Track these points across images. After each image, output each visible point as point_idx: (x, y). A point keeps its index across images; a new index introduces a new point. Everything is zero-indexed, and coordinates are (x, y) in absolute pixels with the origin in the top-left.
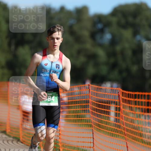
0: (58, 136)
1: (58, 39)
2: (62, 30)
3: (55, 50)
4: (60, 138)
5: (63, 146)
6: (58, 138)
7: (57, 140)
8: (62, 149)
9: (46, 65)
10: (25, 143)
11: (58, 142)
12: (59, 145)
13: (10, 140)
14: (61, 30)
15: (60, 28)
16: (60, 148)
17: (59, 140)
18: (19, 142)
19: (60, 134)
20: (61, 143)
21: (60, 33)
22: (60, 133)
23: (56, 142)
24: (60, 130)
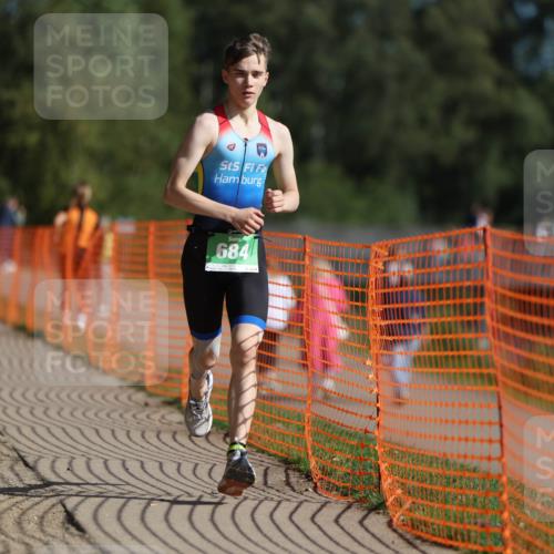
0: (371, 417)
1: (256, 74)
2: (266, 49)
3: (248, 105)
4: (378, 425)
5: (391, 453)
6: (374, 423)
7: (366, 431)
8: (386, 465)
9: (232, 147)
11: (372, 440)
12: (376, 452)
14: (263, 50)
15: (261, 45)
16: (379, 462)
17: (376, 433)
19: (378, 410)
20: (384, 441)
21: (263, 58)
22: (378, 405)
23: (364, 441)
24: (378, 395)
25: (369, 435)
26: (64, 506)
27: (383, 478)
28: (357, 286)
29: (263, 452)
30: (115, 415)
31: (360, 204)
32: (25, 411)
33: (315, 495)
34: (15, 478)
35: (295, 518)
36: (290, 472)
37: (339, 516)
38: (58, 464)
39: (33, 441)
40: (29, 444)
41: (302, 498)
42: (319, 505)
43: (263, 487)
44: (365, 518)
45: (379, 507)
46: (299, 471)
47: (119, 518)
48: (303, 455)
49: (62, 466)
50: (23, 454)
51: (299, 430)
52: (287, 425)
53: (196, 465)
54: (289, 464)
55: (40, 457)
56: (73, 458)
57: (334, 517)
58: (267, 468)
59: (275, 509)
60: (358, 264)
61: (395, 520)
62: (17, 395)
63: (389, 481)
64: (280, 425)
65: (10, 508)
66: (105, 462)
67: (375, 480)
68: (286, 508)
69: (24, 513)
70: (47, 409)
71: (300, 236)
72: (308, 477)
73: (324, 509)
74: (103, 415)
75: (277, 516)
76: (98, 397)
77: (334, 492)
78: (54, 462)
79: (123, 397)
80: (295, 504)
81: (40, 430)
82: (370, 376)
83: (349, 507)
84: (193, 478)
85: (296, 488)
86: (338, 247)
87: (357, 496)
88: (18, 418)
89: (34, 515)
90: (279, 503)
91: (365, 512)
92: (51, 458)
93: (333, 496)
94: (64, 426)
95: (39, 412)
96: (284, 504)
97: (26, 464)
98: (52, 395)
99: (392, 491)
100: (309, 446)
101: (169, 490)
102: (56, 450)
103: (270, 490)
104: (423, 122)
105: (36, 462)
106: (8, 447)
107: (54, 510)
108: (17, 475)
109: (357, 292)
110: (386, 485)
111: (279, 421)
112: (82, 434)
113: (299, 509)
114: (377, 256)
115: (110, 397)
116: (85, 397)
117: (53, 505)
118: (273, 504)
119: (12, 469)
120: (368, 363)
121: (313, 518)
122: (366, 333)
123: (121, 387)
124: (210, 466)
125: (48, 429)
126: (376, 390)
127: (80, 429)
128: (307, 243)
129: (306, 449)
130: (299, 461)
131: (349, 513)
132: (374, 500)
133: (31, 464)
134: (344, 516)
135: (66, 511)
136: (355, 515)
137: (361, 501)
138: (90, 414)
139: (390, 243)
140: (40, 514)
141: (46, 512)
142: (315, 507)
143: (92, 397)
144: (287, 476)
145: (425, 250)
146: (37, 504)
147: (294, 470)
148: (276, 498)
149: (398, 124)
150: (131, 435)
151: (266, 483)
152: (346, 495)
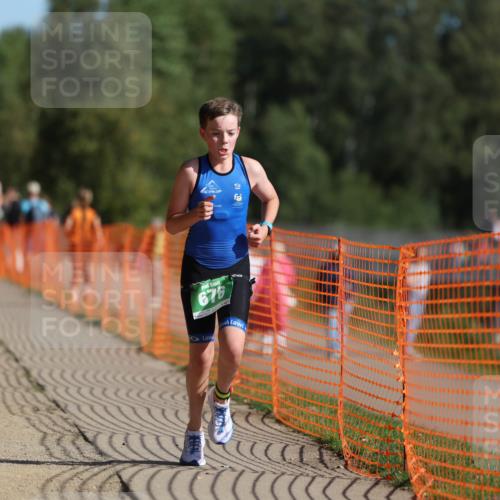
0: (398, 403)
4: (404, 410)
5: (415, 435)
6: (400, 407)
7: (393, 415)
8: (411, 445)
10: (288, 424)
11: (398, 423)
12: (401, 434)
13: (240, 412)
16: (405, 443)
17: (402, 417)
18: (267, 421)
19: (404, 396)
20: (409, 424)
22: (404, 392)
23: (391, 424)
24: (404, 383)
25: (396, 419)
26: (120, 477)
27: (408, 457)
28: (385, 284)
29: (299, 432)
30: (167, 396)
31: (387, 209)
32: (85, 391)
33: (346, 472)
34: (77, 452)
35: (328, 492)
36: (324, 451)
37: (368, 491)
38: (114, 439)
39: (92, 419)
40: (88, 420)
41: (335, 474)
42: (349, 481)
43: (299, 464)
44: (391, 493)
45: (405, 484)
46: (332, 450)
47: (170, 489)
48: (335, 435)
49: (118, 441)
50: (83, 430)
51: (332, 412)
52: (321, 408)
53: (239, 442)
54: (322, 443)
55: (99, 433)
56: (128, 434)
57: (363, 493)
58: (303, 447)
59: (310, 484)
60: (385, 264)
61: (419, 496)
62: (79, 376)
63: (414, 460)
64: (314, 408)
65: (72, 479)
66: (157, 438)
67: (401, 459)
68: (320, 483)
69: (84, 483)
70: (105, 389)
71: (335, 238)
72: (340, 455)
73: (354, 485)
74: (155, 396)
75: (312, 489)
76: (149, 379)
77: (364, 470)
78: (111, 437)
79: (172, 380)
80: (328, 480)
81: (98, 408)
82: (397, 366)
83: (376, 484)
84: (238, 455)
85: (329, 465)
86: (368, 249)
87: (385, 474)
88: (79, 397)
89: (93, 484)
90: (314, 478)
91: (392, 488)
92: (109, 434)
93: (363, 473)
94: (120, 405)
95: (98, 392)
96: (318, 479)
97: (86, 439)
98: (109, 377)
99: (416, 470)
100: (341, 428)
101: (215, 464)
102: (112, 426)
103: (306, 467)
104: (446, 137)
105: (95, 437)
106: (69, 423)
107: (111, 481)
108: (78, 448)
109: (385, 289)
110: (411, 463)
111: (313, 404)
112: (135, 413)
113: (332, 485)
114: (405, 257)
115: (160, 380)
116: (139, 379)
117: (110, 477)
118: (309, 479)
119: (74, 443)
120: (396, 353)
121: (344, 493)
122: (393, 326)
123: (171, 371)
124: (251, 444)
125: (105, 408)
126: (402, 378)
127: (133, 408)
128: (342, 245)
129: (338, 430)
130: (331, 441)
131: (376, 489)
132: (399, 477)
133: (91, 439)
134: (372, 492)
135: (122, 482)
136: (382, 491)
137: (388, 478)
138: (144, 395)
139: (416, 245)
140: (99, 484)
141: (104, 483)
142: (347, 482)
143: (144, 379)
144: (321, 454)
145: (447, 252)
146: (96, 475)
147: (327, 449)
148: (311, 474)
149: (424, 138)
150: (179, 414)
151: (301, 460)
152: (375, 472)
